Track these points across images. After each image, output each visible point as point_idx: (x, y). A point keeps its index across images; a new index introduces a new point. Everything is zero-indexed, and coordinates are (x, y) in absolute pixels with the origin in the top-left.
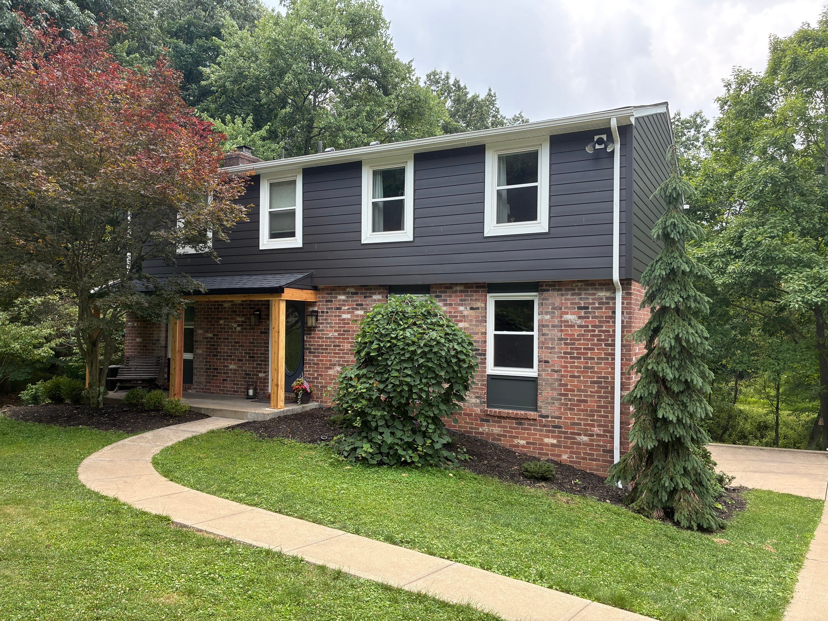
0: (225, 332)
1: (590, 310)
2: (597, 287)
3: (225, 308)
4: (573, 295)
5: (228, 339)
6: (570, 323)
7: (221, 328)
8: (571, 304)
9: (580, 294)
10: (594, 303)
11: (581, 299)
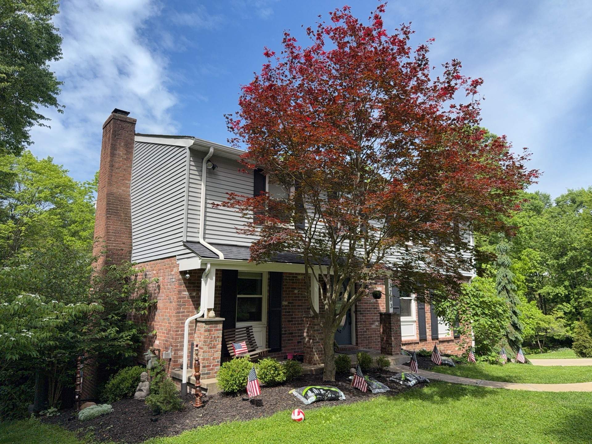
0: (299, 300)
3: (299, 280)
5: (302, 306)
7: (295, 297)
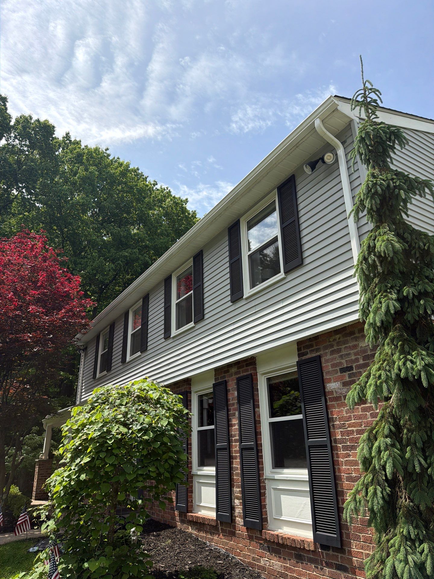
1: (354, 371)
2: (357, 335)
4: (332, 353)
6: (335, 395)
8: (333, 366)
9: (339, 351)
10: (357, 360)
11: (341, 357)
